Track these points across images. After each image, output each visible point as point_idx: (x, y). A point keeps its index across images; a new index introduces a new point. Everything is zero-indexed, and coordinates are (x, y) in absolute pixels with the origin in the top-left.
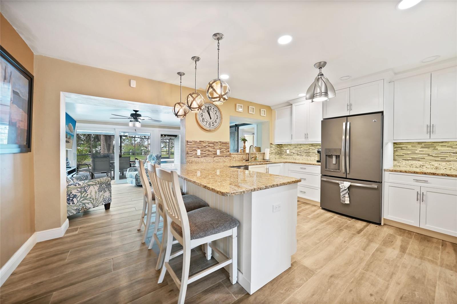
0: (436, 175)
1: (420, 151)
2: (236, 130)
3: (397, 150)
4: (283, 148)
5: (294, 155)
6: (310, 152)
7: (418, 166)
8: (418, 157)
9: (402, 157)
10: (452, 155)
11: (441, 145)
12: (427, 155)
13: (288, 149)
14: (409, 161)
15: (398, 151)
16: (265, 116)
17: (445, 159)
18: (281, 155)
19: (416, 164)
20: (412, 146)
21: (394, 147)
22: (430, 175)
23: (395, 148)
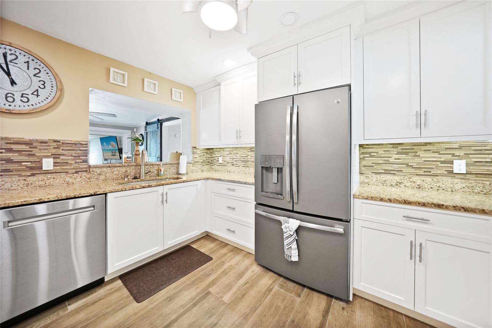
0: (443, 208)
1: (395, 159)
2: (158, 128)
3: (364, 157)
4: (215, 154)
5: (228, 165)
6: (248, 161)
7: (394, 184)
8: (393, 169)
9: (371, 168)
10: (439, 165)
11: (425, 149)
12: (405, 166)
13: (221, 156)
14: (382, 176)
15: (366, 159)
16: (182, 101)
17: (430, 172)
18: (211, 165)
19: (391, 180)
20: (384, 151)
21: (360, 152)
22: (432, 207)
23: (361, 154)
